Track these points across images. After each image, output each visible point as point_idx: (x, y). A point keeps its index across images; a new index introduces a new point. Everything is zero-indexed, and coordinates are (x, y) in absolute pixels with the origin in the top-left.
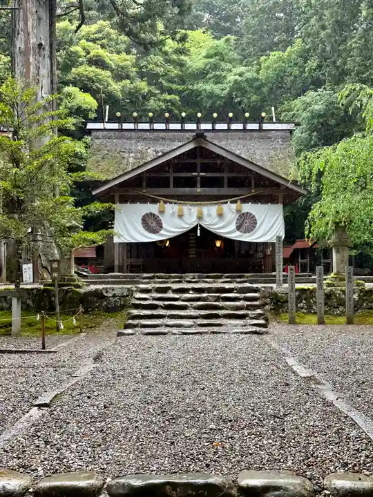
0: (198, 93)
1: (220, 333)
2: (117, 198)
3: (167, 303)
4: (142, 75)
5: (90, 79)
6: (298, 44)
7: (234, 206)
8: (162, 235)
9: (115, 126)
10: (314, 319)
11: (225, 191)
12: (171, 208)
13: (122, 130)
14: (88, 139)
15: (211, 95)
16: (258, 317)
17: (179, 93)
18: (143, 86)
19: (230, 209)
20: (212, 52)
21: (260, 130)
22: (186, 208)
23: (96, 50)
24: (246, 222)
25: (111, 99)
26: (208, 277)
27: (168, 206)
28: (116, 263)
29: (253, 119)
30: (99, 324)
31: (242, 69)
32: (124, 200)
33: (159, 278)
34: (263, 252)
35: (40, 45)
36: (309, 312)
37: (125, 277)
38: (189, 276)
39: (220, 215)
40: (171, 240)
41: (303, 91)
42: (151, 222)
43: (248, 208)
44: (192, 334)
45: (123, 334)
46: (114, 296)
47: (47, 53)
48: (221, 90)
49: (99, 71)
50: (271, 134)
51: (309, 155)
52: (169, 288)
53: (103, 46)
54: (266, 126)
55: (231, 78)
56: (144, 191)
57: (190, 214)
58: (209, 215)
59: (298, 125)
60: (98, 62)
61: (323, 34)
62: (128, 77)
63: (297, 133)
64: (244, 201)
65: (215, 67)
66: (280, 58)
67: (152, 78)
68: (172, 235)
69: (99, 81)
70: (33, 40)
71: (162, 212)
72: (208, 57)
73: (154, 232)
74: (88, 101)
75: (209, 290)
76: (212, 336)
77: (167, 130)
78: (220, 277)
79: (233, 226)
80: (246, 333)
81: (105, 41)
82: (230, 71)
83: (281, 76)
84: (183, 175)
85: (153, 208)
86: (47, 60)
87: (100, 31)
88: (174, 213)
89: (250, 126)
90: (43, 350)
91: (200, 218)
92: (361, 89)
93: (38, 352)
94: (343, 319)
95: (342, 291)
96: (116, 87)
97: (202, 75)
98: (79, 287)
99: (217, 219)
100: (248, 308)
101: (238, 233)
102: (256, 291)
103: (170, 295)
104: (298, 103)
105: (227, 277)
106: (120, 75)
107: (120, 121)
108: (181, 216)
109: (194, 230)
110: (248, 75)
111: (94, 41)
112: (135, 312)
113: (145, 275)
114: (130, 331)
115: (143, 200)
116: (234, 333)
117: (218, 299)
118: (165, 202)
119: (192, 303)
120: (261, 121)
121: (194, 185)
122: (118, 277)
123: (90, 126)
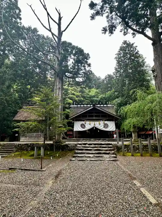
0: (94, 100)
1: (102, 160)
2: (75, 120)
3: (86, 148)
4: (82, 97)
5: (72, 97)
6: (113, 90)
7: (103, 122)
8: (85, 129)
9: (76, 106)
10: (130, 154)
11: (100, 118)
12: (88, 122)
13: (77, 107)
14: (70, 109)
15: (96, 100)
16: (113, 154)
17: (90, 100)
18: (82, 99)
19: (102, 123)
20: (96, 92)
21: (107, 106)
22: (91, 123)
23: (73, 92)
24: (106, 126)
25: (76, 101)
26: (97, 140)
27: (87, 122)
28: (74, 136)
29: (105, 104)
30: (66, 155)
31: (102, 95)
32: (76, 121)
33: (85, 140)
34: (110, 133)
35: (59, 88)
36: (128, 152)
37: (76, 140)
38: (92, 139)
39: (100, 124)
40: (88, 130)
41: (115, 99)
42: (83, 126)
43: (106, 122)
44: (93, 160)
45: (72, 160)
46: (71, 146)
47: (61, 89)
48: (98, 99)
49: (73, 96)
50: (109, 107)
51: (123, 107)
52: (87, 143)
53: (74, 91)
54: (108, 105)
55: (100, 97)
56: (81, 119)
57: (92, 124)
58: (97, 124)
59: (115, 105)
60: (74, 94)
61: (119, 87)
62: (79, 97)
63: (115, 107)
64: (105, 120)
65: (97, 95)
66: (110, 93)
67: (84, 97)
68: (88, 129)
69: (73, 98)
70: (58, 87)
71: (85, 123)
72: (95, 93)
73: (84, 128)
74: (71, 101)
75: (98, 144)
76: (100, 162)
77: (87, 107)
78: (100, 140)
79: (103, 127)
80: (111, 161)
81: (75, 90)
82: (100, 96)
83: (111, 96)
84: (90, 114)
85: (83, 123)
86: (61, 91)
87: (74, 89)
88: (88, 124)
89: (105, 105)
90: (41, 170)
91: (94, 125)
92: (136, 90)
93: (39, 171)
94: (139, 154)
95: (137, 145)
96: (77, 99)
97: (94, 96)
98: (62, 143)
99: (99, 125)
100: (110, 150)
101: (104, 128)
102: (111, 144)
103: (87, 146)
104: (114, 101)
105: (102, 140)
106: (77, 96)
107: (77, 105)
108: (90, 124)
109: (93, 128)
110: (103, 96)
111: (73, 90)
112: (76, 151)
113: (81, 139)
114: (74, 159)
115: (81, 120)
116: (107, 161)
117: (100, 147)
118: (86, 121)
119: (93, 148)
120: (107, 104)
121: (93, 117)
122: (74, 140)
123: (71, 106)
